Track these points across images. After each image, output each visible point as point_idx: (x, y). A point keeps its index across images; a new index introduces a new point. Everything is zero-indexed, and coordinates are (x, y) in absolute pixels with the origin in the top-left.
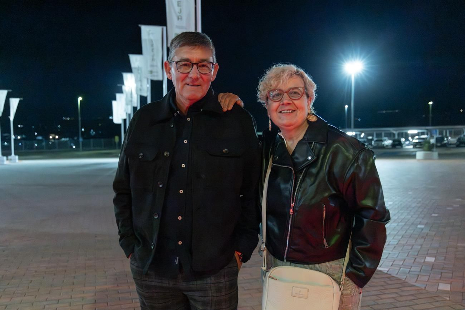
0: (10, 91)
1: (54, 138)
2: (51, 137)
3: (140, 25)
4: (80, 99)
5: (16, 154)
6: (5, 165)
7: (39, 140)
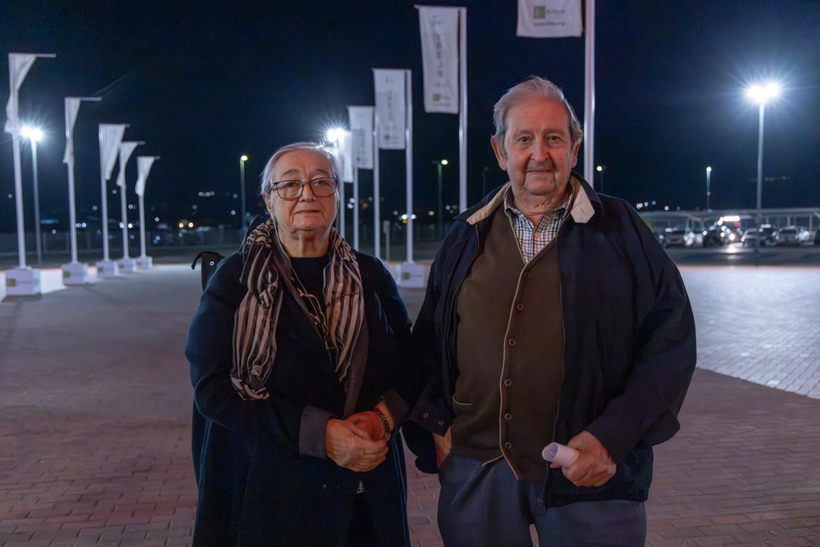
0: (142, 143)
1: (186, 227)
2: (181, 225)
3: (416, 7)
4: (244, 158)
5: (148, 254)
6: (135, 273)
7: (162, 230)
